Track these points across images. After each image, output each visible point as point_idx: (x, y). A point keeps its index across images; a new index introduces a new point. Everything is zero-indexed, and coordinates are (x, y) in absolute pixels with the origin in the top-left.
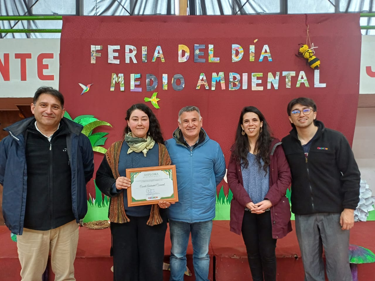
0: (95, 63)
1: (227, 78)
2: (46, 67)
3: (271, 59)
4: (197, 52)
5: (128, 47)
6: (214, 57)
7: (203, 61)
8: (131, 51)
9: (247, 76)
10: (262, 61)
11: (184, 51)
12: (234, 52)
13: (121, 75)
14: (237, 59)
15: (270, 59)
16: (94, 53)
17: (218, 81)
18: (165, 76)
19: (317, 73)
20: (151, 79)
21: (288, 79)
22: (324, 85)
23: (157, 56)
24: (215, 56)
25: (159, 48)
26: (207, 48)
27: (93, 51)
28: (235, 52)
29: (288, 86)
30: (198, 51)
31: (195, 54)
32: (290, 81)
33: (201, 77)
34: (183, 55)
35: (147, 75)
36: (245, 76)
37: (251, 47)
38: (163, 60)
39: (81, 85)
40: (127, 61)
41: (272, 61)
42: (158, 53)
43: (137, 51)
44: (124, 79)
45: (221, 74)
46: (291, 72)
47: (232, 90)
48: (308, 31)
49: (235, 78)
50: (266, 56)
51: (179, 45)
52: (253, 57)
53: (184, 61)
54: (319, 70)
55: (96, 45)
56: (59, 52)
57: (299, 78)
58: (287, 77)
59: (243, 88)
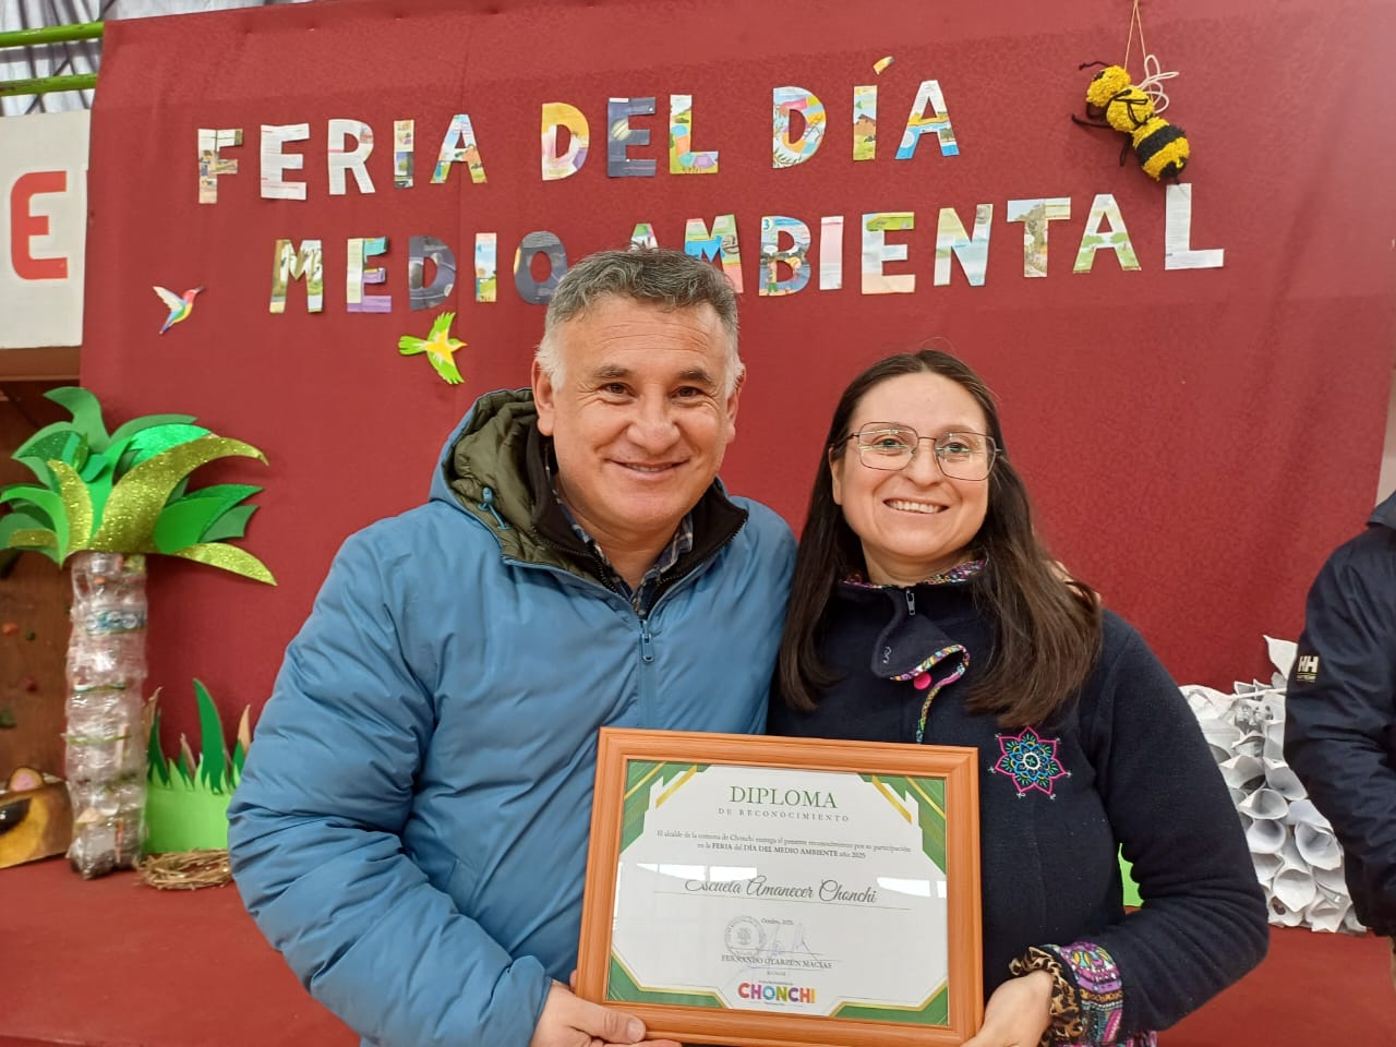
0: (214, 201)
1: (748, 241)
2: (41, 226)
3: (955, 143)
4: (621, 131)
5: (337, 128)
6: (692, 151)
7: (647, 167)
8: (351, 143)
9: (841, 226)
10: (910, 157)
11: (568, 130)
12: (781, 122)
13: (312, 247)
14: (796, 151)
15: (948, 145)
16: (213, 159)
18: (486, 244)
19: (1179, 202)
20: (427, 259)
21: (1033, 234)
22: (1214, 258)
23: (453, 158)
24: (697, 145)
25: (461, 124)
26: (663, 109)
27: (207, 153)
28: (786, 124)
29: (1036, 265)
30: (627, 125)
31: (610, 139)
32: (1043, 243)
34: (562, 146)
35: (414, 240)
36: (832, 229)
37: (862, 94)
38: (478, 175)
39: (161, 292)
40: (337, 186)
41: (957, 153)
42: (459, 139)
43: (375, 142)
44: (324, 261)
45: (726, 225)
46: (1049, 202)
47: (773, 294)
49: (785, 241)
50: (930, 129)
51: (545, 106)
52: (870, 139)
53: (564, 175)
54: (1187, 187)
55: (217, 127)
56: (85, 166)
57: (1087, 227)
58: (1032, 227)
59: (824, 286)
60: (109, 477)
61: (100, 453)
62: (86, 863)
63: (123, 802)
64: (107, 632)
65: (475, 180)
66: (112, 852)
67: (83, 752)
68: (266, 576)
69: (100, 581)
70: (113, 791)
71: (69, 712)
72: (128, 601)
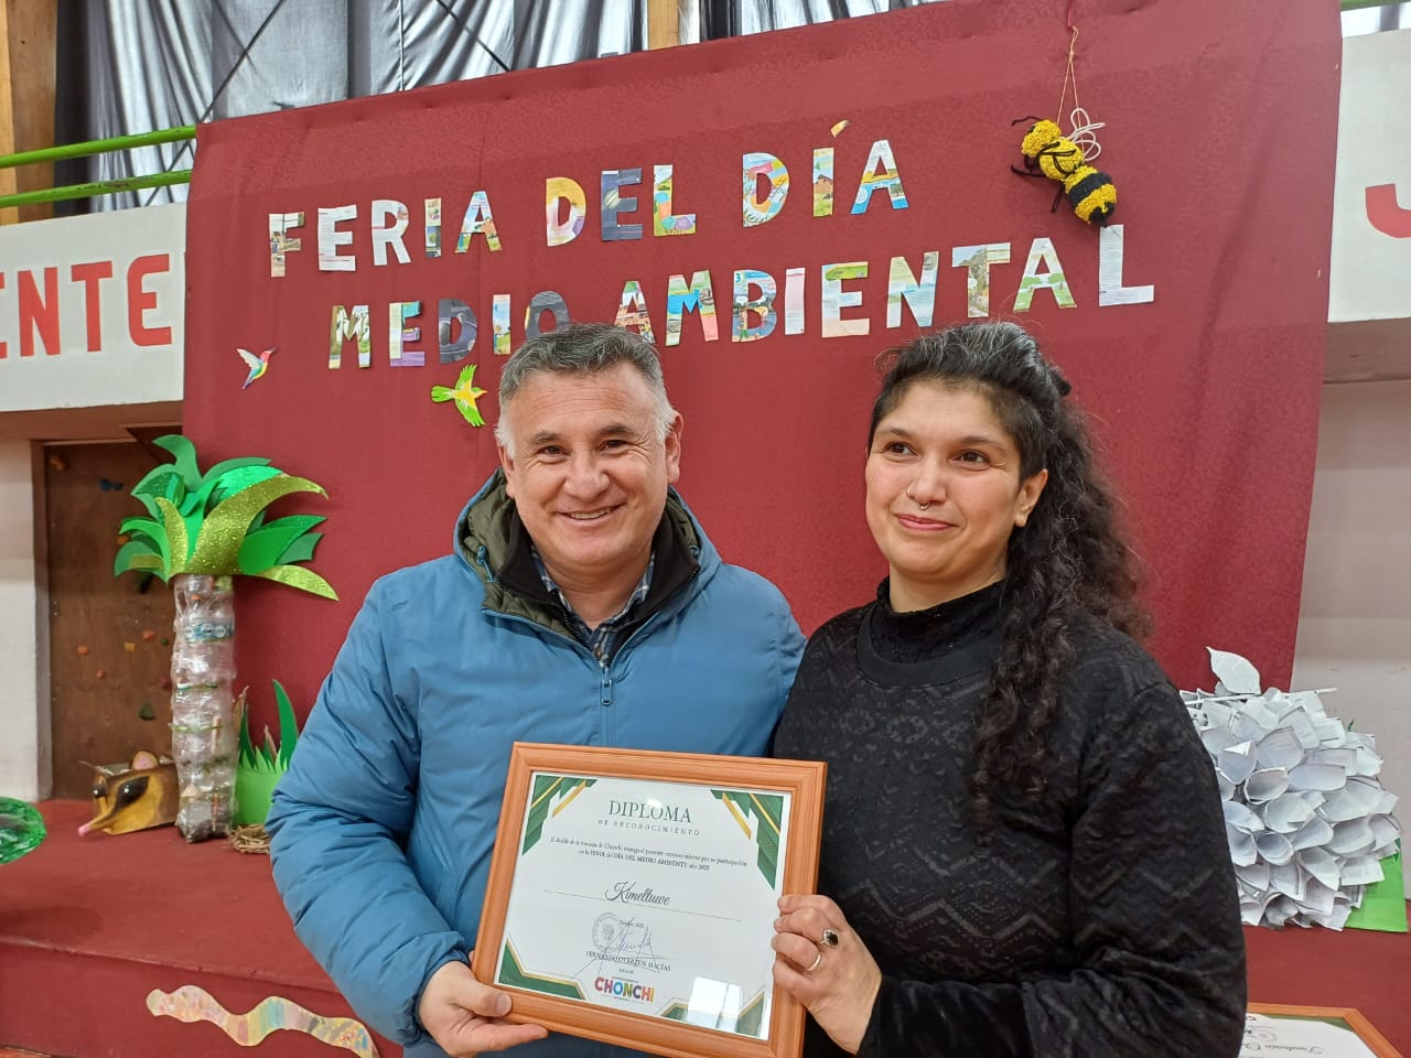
0: (283, 274)
1: (721, 293)
2: (150, 301)
3: (904, 197)
4: (612, 200)
5: (380, 208)
6: (673, 214)
7: (634, 231)
8: (390, 221)
9: (803, 277)
10: (864, 211)
11: (568, 201)
12: (750, 185)
13: (361, 311)
14: (764, 211)
15: (898, 199)
16: (281, 238)
17: (690, 310)
18: (502, 303)
19: (1112, 242)
20: (454, 319)
21: (976, 277)
22: (1145, 294)
23: (473, 230)
24: (677, 209)
25: (479, 200)
26: (648, 178)
27: (276, 234)
28: (754, 187)
29: (979, 306)
30: (617, 194)
31: (603, 208)
32: (985, 286)
33: (626, 298)
34: (563, 216)
35: (443, 303)
36: (796, 279)
37: (821, 156)
38: (494, 244)
39: (243, 353)
40: (380, 258)
41: (906, 205)
42: (478, 215)
43: (410, 219)
44: (371, 324)
45: (702, 279)
46: (990, 247)
47: (744, 340)
48: (1072, 53)
49: (754, 292)
50: (881, 186)
51: (548, 180)
52: (828, 197)
53: (564, 242)
54: (1119, 228)
55: (284, 211)
56: (184, 250)
57: (1026, 270)
58: (975, 272)
59: (789, 331)
60: (201, 513)
61: (194, 492)
62: (188, 828)
63: (218, 780)
64: (201, 641)
65: (492, 249)
66: (209, 821)
67: (185, 738)
68: (330, 593)
69: (195, 598)
70: (209, 771)
71: (173, 707)
72: (218, 614)
